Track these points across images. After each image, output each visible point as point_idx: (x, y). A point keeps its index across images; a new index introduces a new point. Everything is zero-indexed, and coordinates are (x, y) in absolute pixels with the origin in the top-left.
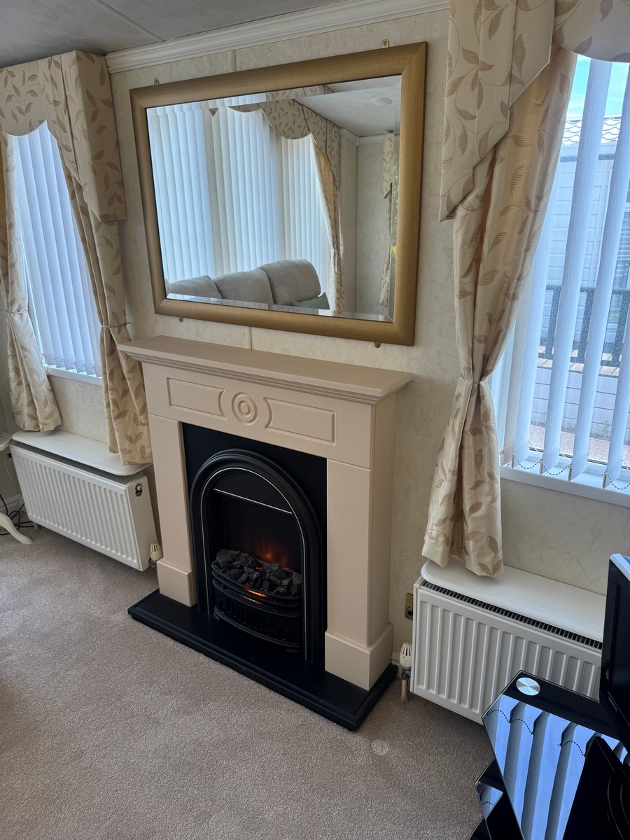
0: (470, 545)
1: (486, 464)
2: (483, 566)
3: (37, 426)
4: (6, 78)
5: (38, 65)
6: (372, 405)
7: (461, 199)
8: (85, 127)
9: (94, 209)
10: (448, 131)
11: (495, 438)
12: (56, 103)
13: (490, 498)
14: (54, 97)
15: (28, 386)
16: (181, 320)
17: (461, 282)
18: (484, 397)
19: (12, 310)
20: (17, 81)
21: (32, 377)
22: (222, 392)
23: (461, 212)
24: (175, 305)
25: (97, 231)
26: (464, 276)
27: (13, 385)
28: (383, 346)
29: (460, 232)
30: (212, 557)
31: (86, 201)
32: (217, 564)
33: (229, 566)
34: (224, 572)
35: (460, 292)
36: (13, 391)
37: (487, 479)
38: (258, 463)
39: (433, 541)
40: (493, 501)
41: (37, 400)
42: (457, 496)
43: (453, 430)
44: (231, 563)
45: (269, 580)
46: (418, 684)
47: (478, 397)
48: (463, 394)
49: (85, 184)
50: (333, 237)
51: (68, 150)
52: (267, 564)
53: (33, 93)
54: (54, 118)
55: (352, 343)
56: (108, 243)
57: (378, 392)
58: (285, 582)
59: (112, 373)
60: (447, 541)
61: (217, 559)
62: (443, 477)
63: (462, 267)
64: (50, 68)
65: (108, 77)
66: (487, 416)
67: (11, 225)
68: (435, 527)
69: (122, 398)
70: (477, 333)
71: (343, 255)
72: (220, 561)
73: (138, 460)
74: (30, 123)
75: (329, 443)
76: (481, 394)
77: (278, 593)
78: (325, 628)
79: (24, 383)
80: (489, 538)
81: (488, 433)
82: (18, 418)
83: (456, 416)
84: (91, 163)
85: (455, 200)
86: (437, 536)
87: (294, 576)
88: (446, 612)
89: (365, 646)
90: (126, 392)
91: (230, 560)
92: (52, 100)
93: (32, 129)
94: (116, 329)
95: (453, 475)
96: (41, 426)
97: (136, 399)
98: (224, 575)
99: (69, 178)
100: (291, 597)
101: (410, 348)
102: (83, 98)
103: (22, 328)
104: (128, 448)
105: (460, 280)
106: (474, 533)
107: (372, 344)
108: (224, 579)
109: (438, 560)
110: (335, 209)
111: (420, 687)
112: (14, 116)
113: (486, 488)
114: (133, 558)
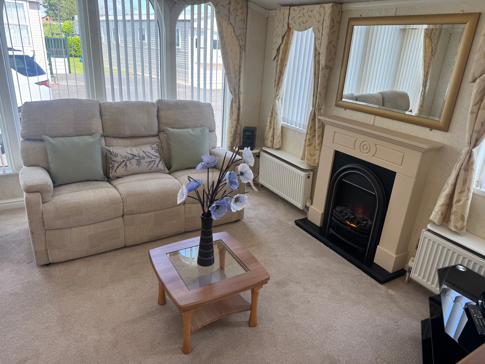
0: (453, 217)
1: (467, 184)
2: (456, 227)
3: (273, 145)
4: (300, 10)
5: (315, 6)
6: (422, 152)
7: (480, 75)
8: (328, 32)
9: (323, 62)
10: (479, 49)
11: (474, 173)
12: (319, 21)
13: (466, 198)
14: (319, 19)
15: (274, 129)
16: (345, 110)
17: (472, 108)
18: (473, 155)
19: (276, 98)
20: (305, 12)
21: (276, 125)
22: (357, 140)
23: (478, 81)
24: (345, 104)
25: (321, 71)
26: (474, 106)
27: (267, 128)
28: (433, 130)
29: (476, 88)
30: (334, 207)
31: (320, 59)
32: (336, 210)
33: (341, 212)
34: (338, 214)
35: (471, 111)
36: (267, 130)
37: (466, 190)
38: (366, 171)
39: (436, 213)
40: (467, 199)
41: (276, 135)
42: (451, 196)
43: (456, 167)
44: (342, 211)
45: (358, 220)
46: (414, 273)
47: (470, 155)
48: (464, 153)
49: (322, 53)
50: (424, 81)
51: (318, 39)
52: (358, 215)
53: (310, 16)
54: (316, 27)
55: (420, 127)
56: (325, 76)
57: (426, 147)
58: (365, 222)
59: (311, 128)
60: (442, 214)
61: (336, 209)
62: (447, 187)
63: (474, 102)
64: (320, 8)
65: (341, 12)
66: (473, 163)
67: (286, 65)
68: (438, 207)
69: (312, 138)
70: (475, 129)
71: (428, 91)
72: (337, 209)
73: (312, 164)
74: (306, 27)
75: (399, 166)
76: (472, 154)
77: (360, 225)
78: (378, 244)
79: (272, 127)
80: (461, 215)
81: (471, 171)
82: (266, 141)
83: (458, 162)
84: (327, 45)
85: (476, 76)
86: (438, 211)
87: (369, 221)
88: (434, 243)
89: (394, 254)
90: (314, 136)
91: (342, 210)
92: (317, 20)
93: (305, 29)
94: (318, 110)
95: (452, 186)
96: (274, 146)
97: (318, 139)
98: (338, 215)
99: (315, 49)
100: (366, 229)
101: (446, 133)
102: (331, 20)
103: (278, 106)
104: (309, 158)
105: (472, 107)
106: (455, 212)
107: (429, 129)
108: (338, 216)
109: (436, 222)
110: (429, 67)
111: (415, 275)
112: (300, 24)
113: (465, 194)
114: (299, 203)
